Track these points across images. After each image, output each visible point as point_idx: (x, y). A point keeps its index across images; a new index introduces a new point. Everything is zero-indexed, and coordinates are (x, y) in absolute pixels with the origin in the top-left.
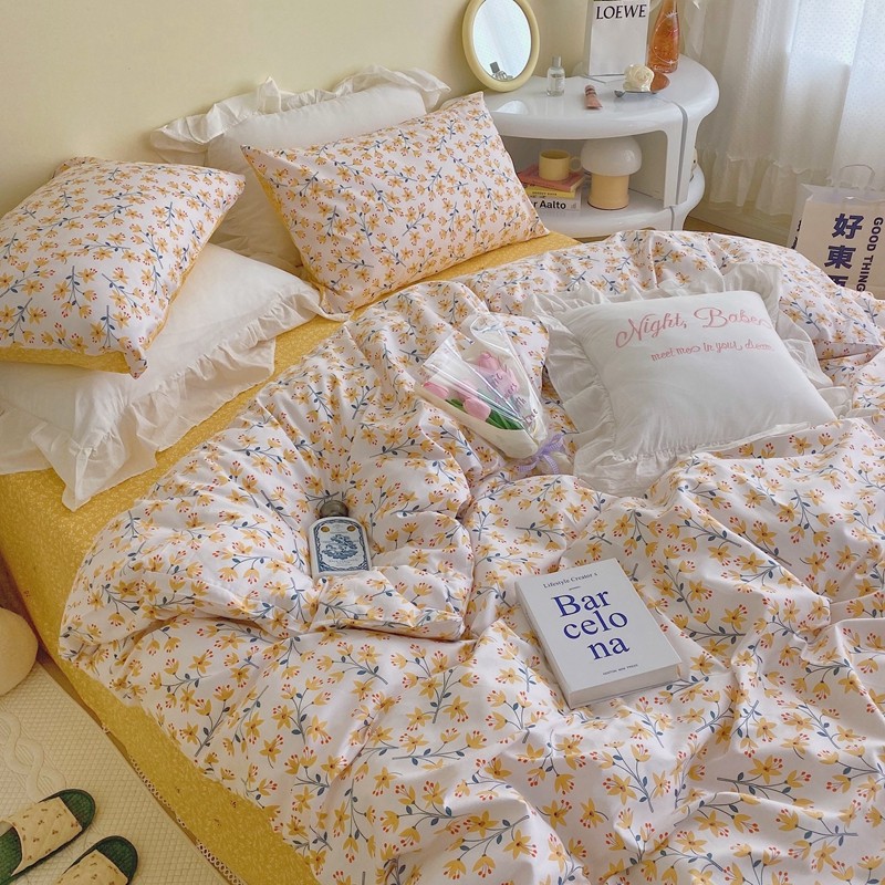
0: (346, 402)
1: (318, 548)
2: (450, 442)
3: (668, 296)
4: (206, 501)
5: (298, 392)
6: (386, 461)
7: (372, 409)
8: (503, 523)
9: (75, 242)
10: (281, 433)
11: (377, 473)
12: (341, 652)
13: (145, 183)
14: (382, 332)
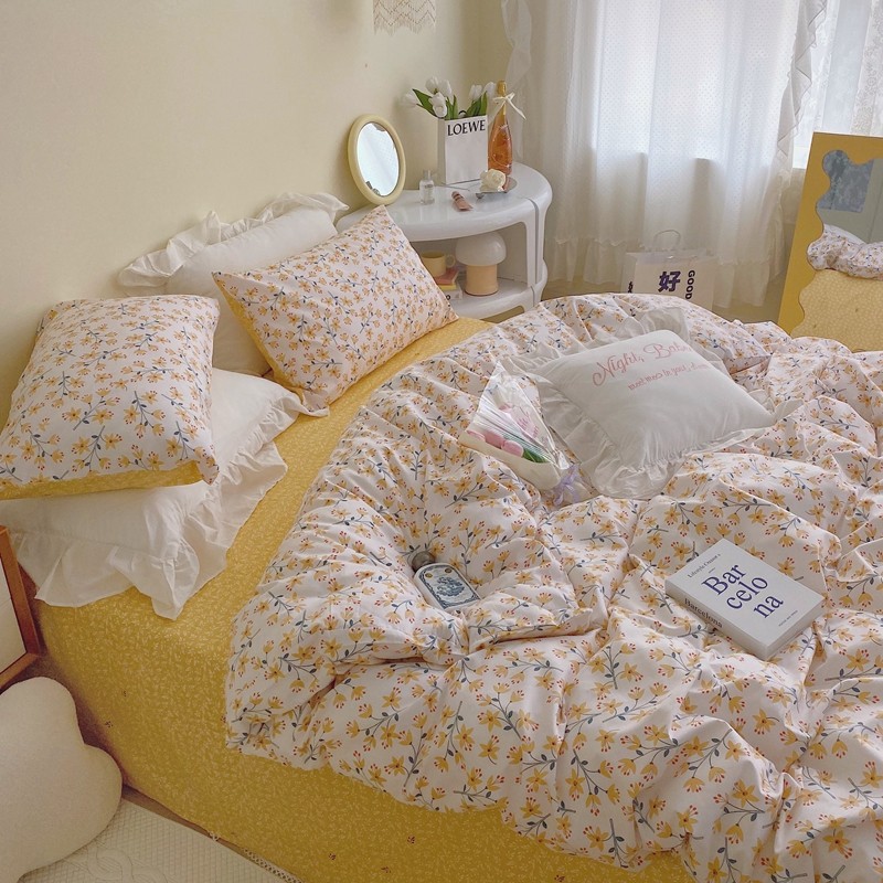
0: (405, 467)
1: (431, 591)
2: (508, 481)
3: (603, 344)
4: (339, 568)
5: (362, 467)
6: (463, 508)
7: (431, 468)
8: (568, 538)
9: (127, 370)
10: (362, 504)
11: (460, 517)
12: (509, 659)
13: (154, 312)
14: (408, 406)
